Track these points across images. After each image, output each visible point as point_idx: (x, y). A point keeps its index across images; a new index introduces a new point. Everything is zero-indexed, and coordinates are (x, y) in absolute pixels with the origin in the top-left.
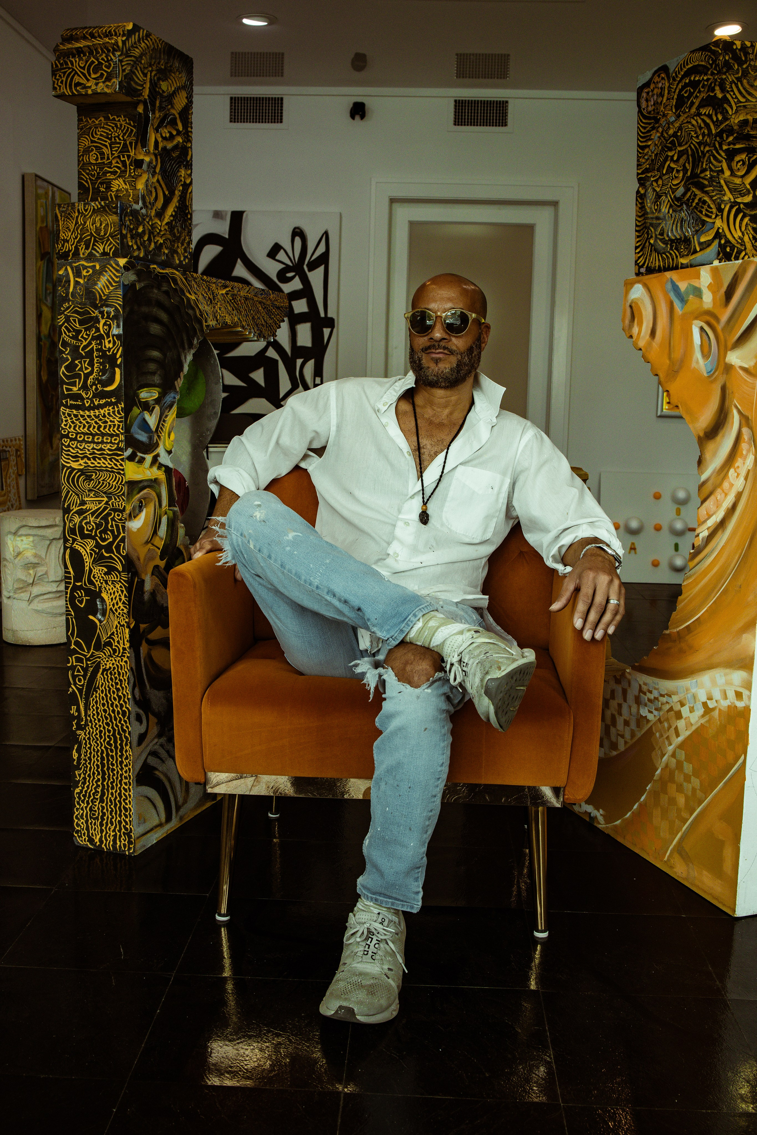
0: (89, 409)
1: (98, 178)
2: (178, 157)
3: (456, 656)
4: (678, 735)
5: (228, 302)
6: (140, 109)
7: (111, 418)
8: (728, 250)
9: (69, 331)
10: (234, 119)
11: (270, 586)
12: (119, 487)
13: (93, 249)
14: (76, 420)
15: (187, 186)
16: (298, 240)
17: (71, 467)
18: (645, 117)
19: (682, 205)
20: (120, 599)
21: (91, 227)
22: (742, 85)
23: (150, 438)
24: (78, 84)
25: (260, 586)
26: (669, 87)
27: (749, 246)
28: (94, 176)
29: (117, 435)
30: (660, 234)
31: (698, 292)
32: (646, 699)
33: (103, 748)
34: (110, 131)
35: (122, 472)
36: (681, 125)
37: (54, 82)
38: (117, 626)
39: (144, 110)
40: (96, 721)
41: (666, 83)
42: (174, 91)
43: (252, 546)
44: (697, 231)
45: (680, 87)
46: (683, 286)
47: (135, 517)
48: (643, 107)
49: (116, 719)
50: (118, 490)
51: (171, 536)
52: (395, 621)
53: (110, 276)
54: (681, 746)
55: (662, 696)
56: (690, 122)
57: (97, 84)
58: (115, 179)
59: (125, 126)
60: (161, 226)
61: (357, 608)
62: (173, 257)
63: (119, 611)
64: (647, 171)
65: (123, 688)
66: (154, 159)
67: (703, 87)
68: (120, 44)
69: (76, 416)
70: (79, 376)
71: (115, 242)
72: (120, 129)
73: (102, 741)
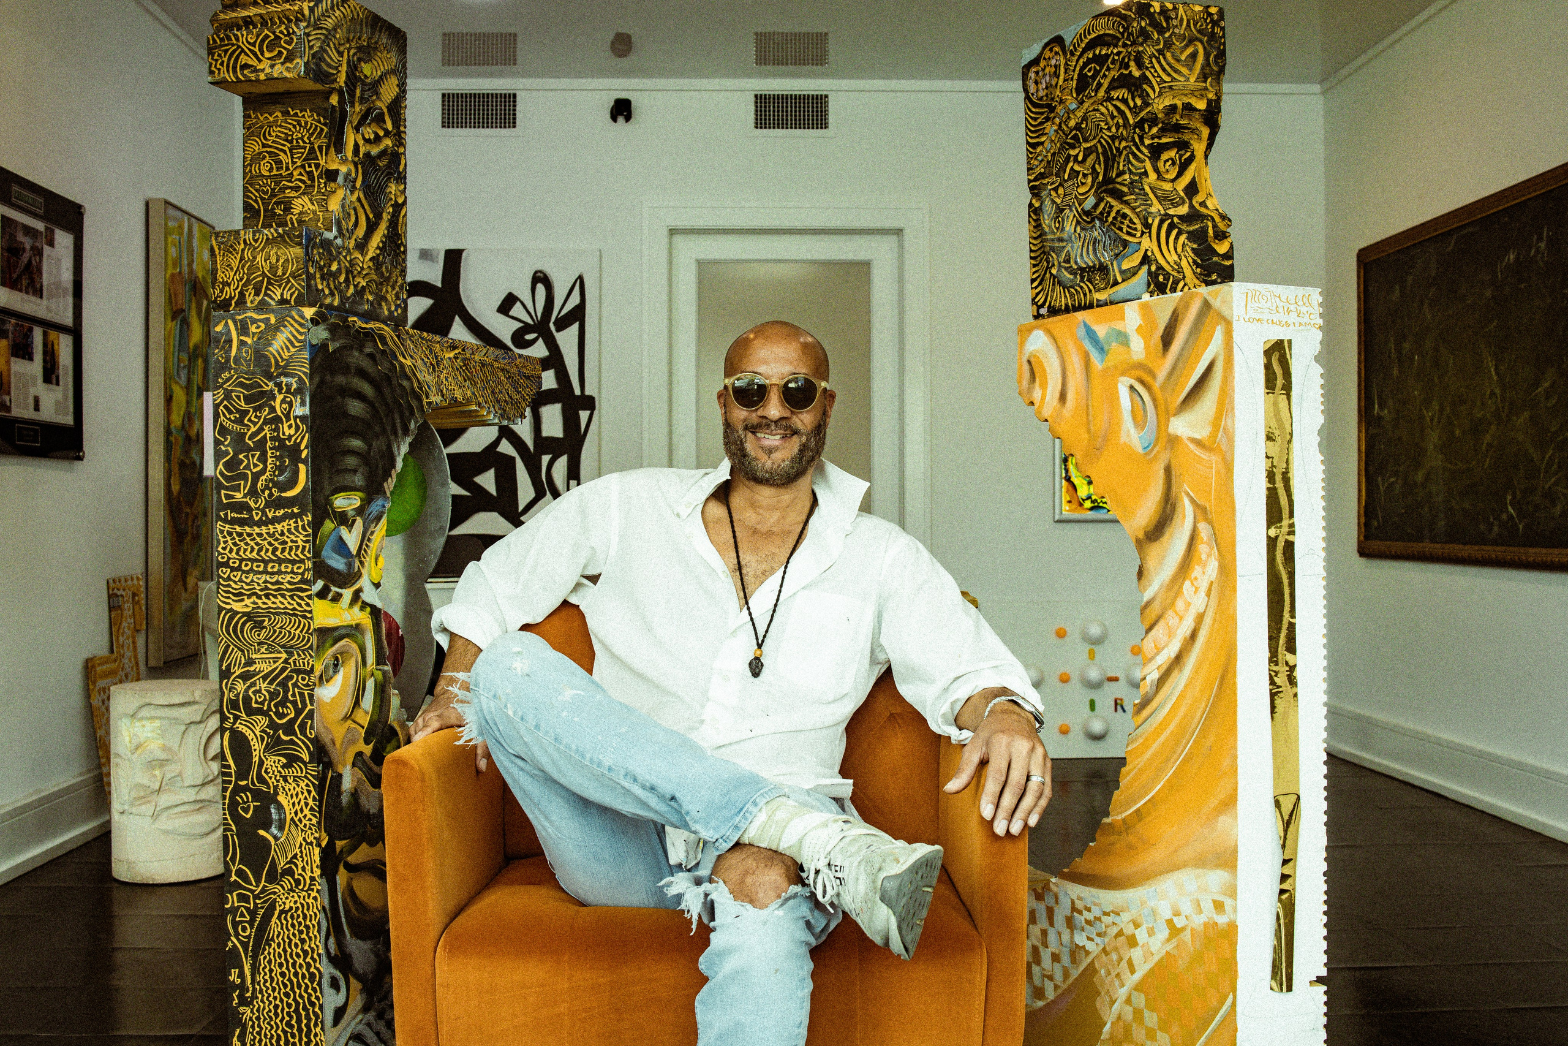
0: (259, 524)
1: (273, 196)
2: (388, 166)
3: (822, 858)
4: (1133, 971)
5: (458, 369)
6: (334, 100)
7: (293, 537)
8: (1161, 278)
9: (230, 412)
10: (447, 123)
11: (536, 772)
12: (304, 637)
13: (266, 294)
14: (240, 541)
15: (398, 207)
16: (541, 288)
17: (231, 610)
18: (1035, 105)
19: (1093, 220)
20: (307, 804)
21: (264, 264)
22: (1165, 58)
23: (350, 565)
24: (245, 66)
25: (521, 773)
26: (1066, 64)
27: (1188, 273)
28: (266, 193)
29: (302, 561)
30: (1064, 262)
31: (1123, 339)
32: (1083, 922)
33: (279, 1032)
34: (290, 130)
35: (309, 615)
36: (1085, 114)
37: (211, 64)
38: (301, 845)
39: (339, 102)
40: (270, 991)
41: (1062, 59)
42: (381, 77)
43: (510, 713)
44: (1117, 255)
45: (1081, 62)
46: (1101, 331)
47: (328, 681)
48: (1032, 91)
49: (299, 987)
50: (302, 641)
51: (381, 706)
52: (726, 813)
53: (291, 332)
54: (1138, 988)
55: (1106, 914)
56: (1097, 110)
57: (272, 66)
58: (297, 198)
59: (312, 124)
60: (363, 263)
61: (669, 796)
62: (380, 305)
63: (304, 821)
64: (1042, 176)
65: (310, 939)
66: (353, 171)
67: (1112, 63)
68: (306, 12)
69: (240, 535)
70: (244, 477)
71: (299, 284)
72: (305, 128)
73: (278, 1021)
